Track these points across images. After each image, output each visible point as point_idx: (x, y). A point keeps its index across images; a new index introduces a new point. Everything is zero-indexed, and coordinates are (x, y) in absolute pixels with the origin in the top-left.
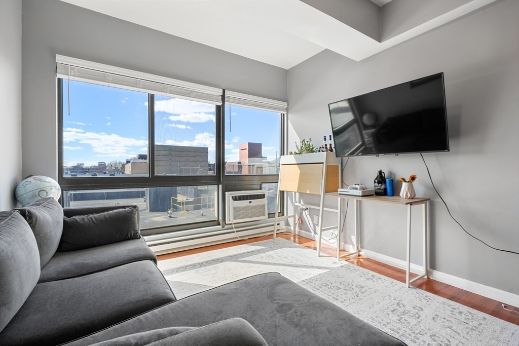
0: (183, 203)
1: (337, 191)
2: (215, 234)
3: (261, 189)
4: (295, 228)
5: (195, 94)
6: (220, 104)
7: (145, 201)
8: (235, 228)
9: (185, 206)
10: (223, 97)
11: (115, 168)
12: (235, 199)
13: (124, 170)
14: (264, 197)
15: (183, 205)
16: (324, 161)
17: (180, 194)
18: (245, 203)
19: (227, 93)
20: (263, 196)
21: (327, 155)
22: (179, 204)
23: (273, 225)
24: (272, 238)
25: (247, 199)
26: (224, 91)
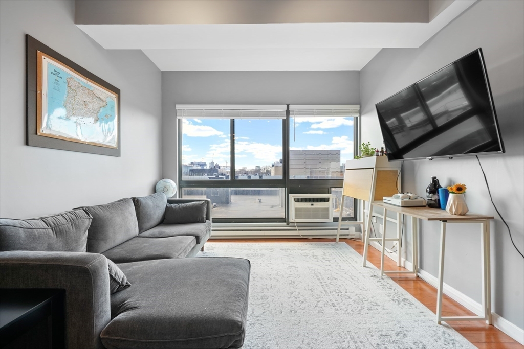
1: (383, 199)
2: (280, 229)
3: (330, 192)
4: (364, 234)
6: (285, 118)
8: (298, 227)
10: (288, 112)
12: (297, 200)
14: (328, 201)
16: (374, 166)
18: (307, 205)
19: (291, 107)
21: (377, 158)
23: (337, 229)
24: (335, 241)
25: (309, 202)
26: (288, 106)
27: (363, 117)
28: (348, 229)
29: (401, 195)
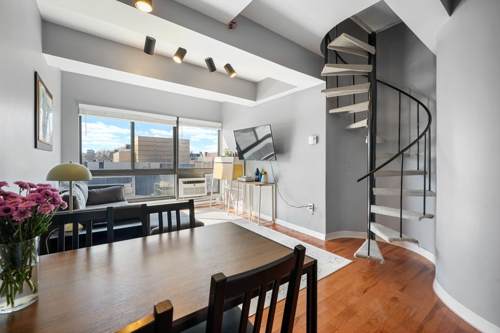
0: (164, 188)
1: (237, 179)
3: (204, 177)
4: (225, 201)
5: (159, 121)
6: (176, 126)
7: (131, 186)
9: (166, 191)
10: (178, 122)
11: (104, 155)
12: (185, 183)
13: (112, 158)
15: (164, 190)
16: (232, 162)
17: (163, 180)
18: (191, 185)
19: (180, 119)
20: (203, 182)
21: (234, 159)
22: (161, 189)
23: (209, 200)
24: (209, 207)
25: (193, 183)
26: (178, 118)
27: (223, 131)
28: (215, 199)
29: (245, 177)
